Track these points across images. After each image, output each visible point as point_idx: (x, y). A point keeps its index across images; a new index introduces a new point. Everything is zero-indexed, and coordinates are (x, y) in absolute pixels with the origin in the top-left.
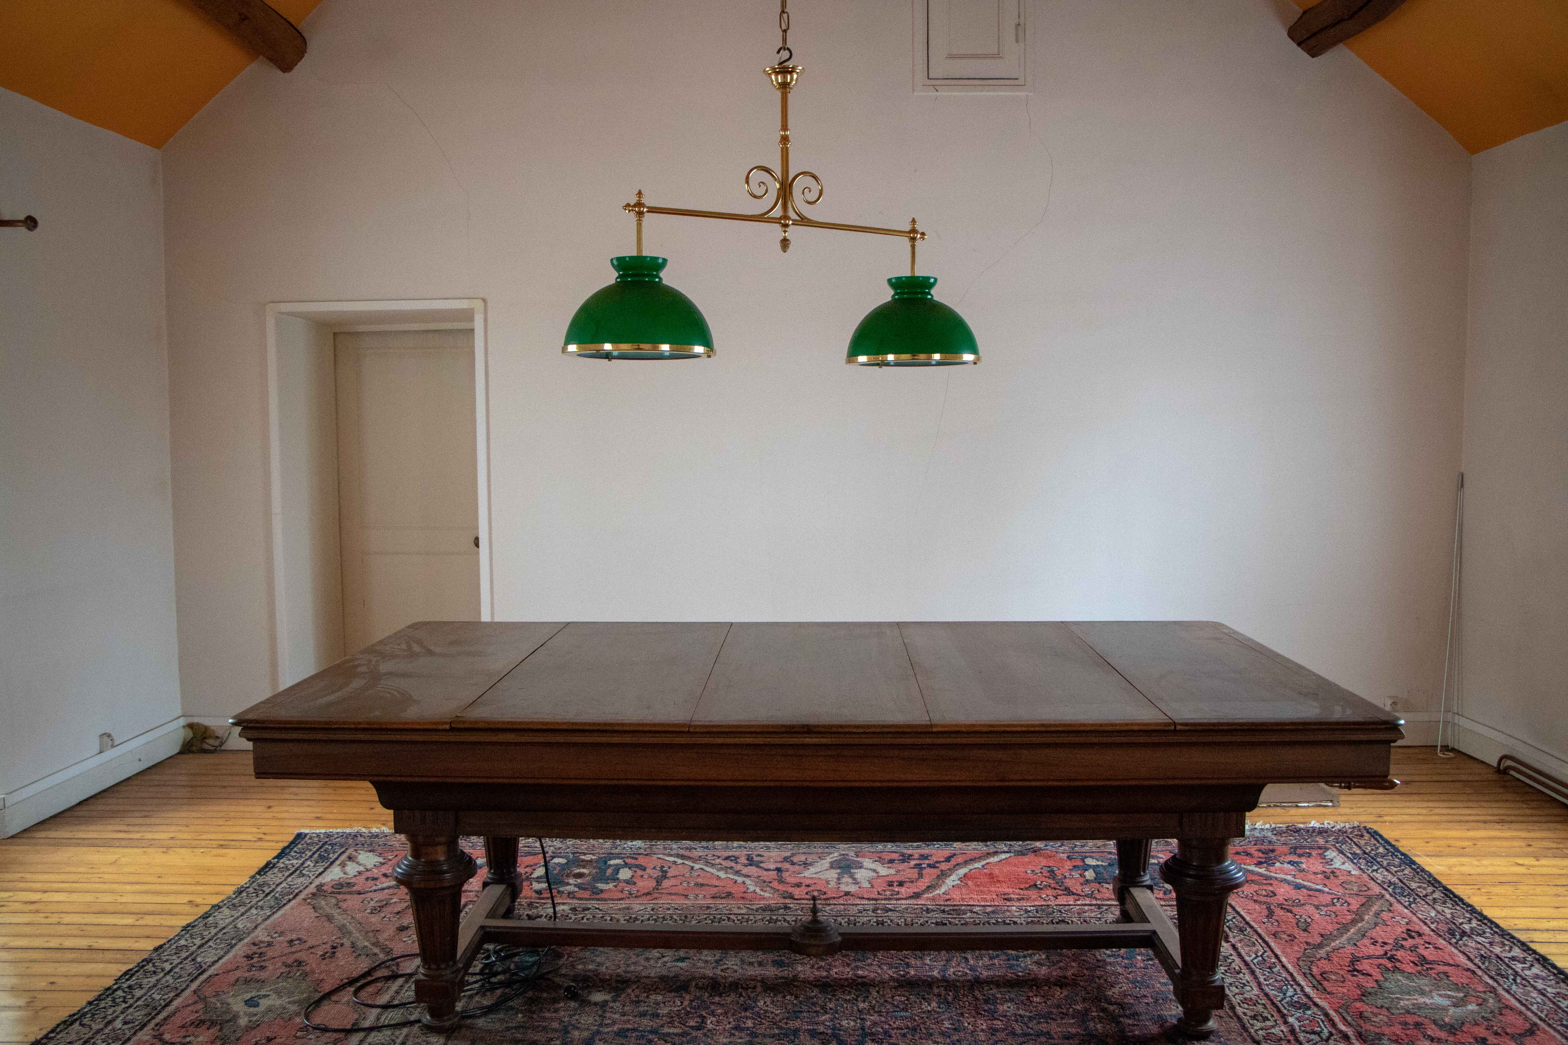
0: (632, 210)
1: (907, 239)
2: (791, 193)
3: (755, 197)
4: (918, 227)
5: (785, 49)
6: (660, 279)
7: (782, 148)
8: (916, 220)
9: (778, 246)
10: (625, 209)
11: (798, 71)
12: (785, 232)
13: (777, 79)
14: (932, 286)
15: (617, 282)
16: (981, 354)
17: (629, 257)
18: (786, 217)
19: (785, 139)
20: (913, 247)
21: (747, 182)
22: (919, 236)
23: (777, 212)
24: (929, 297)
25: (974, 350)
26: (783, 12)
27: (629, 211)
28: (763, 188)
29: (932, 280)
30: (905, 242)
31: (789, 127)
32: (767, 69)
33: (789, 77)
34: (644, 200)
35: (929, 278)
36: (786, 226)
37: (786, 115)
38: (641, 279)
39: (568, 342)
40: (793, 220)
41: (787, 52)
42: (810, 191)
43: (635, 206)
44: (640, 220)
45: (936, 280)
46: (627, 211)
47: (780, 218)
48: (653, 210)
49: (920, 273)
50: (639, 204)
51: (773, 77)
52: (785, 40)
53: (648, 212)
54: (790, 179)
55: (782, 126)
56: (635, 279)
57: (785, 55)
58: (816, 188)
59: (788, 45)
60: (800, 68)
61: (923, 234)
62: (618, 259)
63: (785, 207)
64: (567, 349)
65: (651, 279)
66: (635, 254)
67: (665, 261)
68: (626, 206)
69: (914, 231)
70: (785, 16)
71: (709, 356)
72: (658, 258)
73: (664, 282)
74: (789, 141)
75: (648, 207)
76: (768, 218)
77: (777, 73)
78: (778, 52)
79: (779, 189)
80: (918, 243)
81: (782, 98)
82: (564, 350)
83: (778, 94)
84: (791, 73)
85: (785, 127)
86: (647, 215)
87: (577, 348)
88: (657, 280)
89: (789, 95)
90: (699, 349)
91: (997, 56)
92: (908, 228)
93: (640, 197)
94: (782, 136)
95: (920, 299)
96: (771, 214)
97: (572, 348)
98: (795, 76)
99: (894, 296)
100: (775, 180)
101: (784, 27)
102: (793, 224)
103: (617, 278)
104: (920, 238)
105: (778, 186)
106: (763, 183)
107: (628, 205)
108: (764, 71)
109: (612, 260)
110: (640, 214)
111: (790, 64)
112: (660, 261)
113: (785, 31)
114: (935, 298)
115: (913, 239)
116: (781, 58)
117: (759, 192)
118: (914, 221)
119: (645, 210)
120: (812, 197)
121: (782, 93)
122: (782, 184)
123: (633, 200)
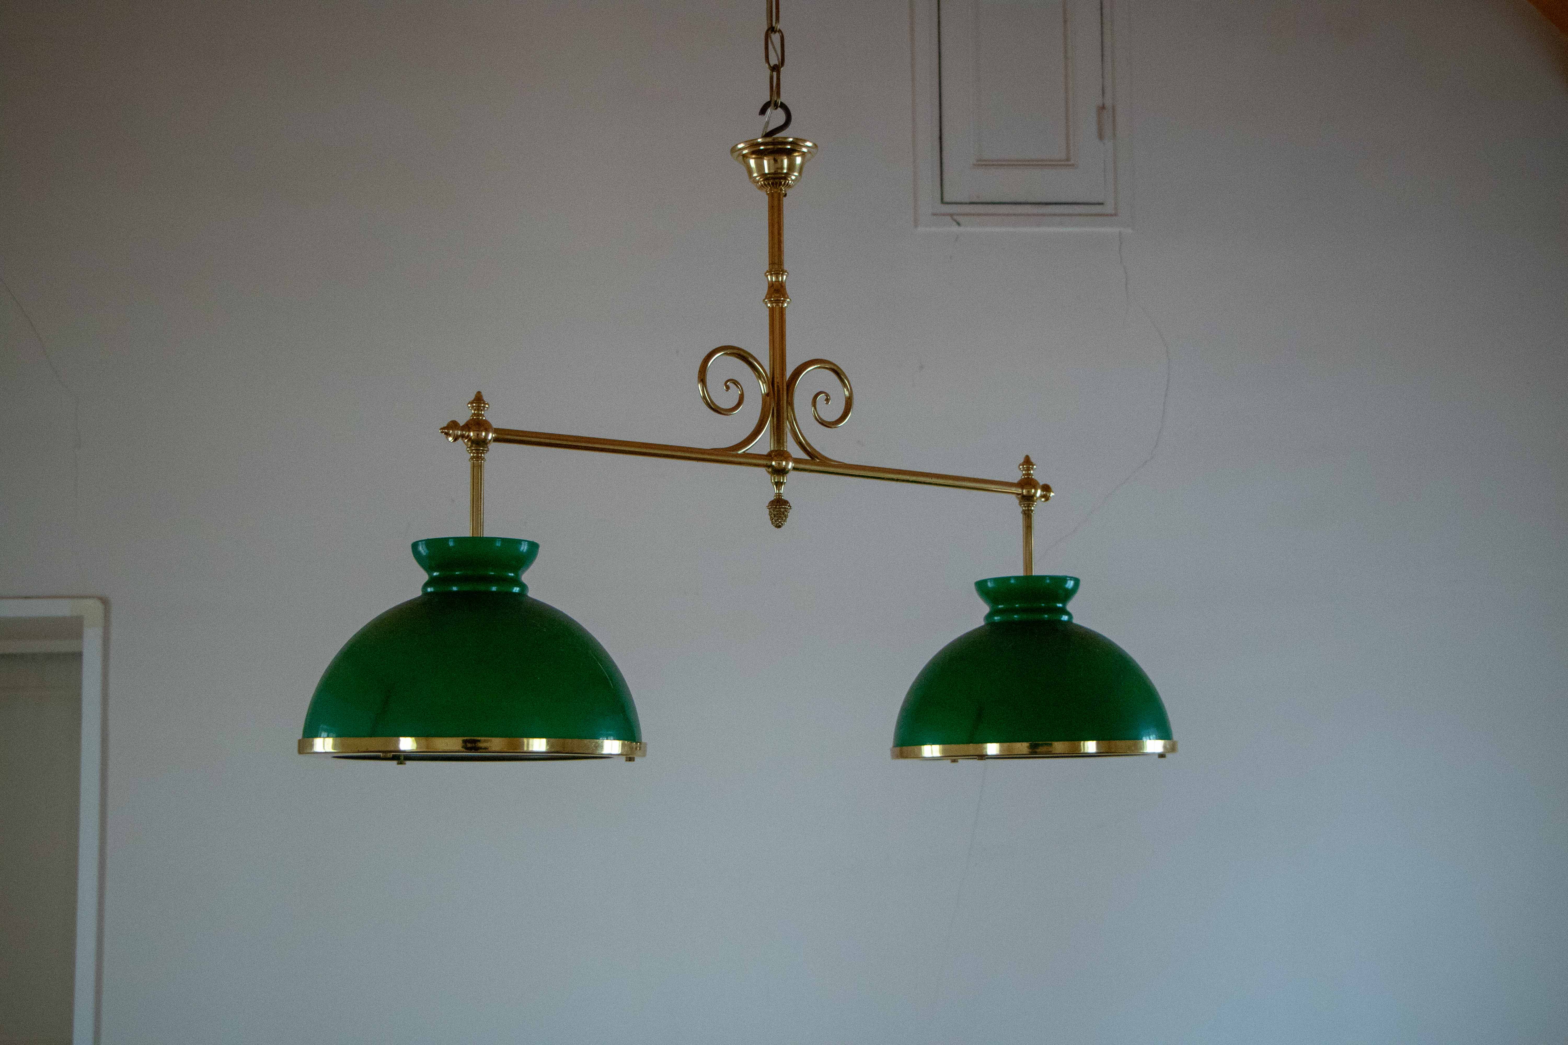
0: (463, 436)
1: (1014, 501)
2: (790, 403)
3: (716, 410)
4: (1037, 474)
5: (776, 106)
6: (523, 587)
7: (772, 310)
8: (1033, 460)
9: (765, 514)
10: (447, 434)
11: (805, 150)
12: (778, 484)
13: (760, 167)
14: (1068, 595)
15: (426, 594)
16: (1175, 737)
17: (456, 539)
18: (780, 453)
19: (777, 292)
20: (1028, 515)
21: (702, 380)
22: (1039, 493)
23: (763, 443)
24: (1065, 618)
25: (1164, 733)
26: (772, 29)
27: (455, 439)
28: (735, 392)
29: (1070, 584)
30: (1011, 504)
31: (786, 267)
32: (741, 146)
33: (786, 162)
34: (488, 415)
35: (1064, 579)
36: (782, 472)
37: (780, 242)
38: (482, 587)
39: (311, 731)
40: (796, 461)
41: (780, 112)
42: (827, 400)
43: (467, 427)
44: (478, 458)
45: (1077, 581)
46: (450, 439)
47: (770, 456)
48: (506, 437)
49: (1041, 569)
50: (478, 423)
51: (752, 162)
52: (775, 88)
53: (496, 440)
54: (788, 374)
55: (772, 263)
56: (466, 588)
57: (776, 117)
58: (839, 394)
59: (784, 98)
60: (809, 144)
61: (1046, 488)
62: (429, 543)
63: (778, 433)
64: (312, 746)
65: (504, 589)
66: (469, 534)
67: (534, 547)
68: (448, 427)
69: (1028, 482)
70: (776, 38)
71: (631, 759)
72: (519, 542)
73: (531, 594)
74: (785, 295)
75: (496, 431)
76: (745, 455)
77: (760, 155)
78: (763, 111)
79: (767, 395)
80: (1038, 507)
81: (771, 207)
82: (304, 746)
83: (762, 198)
84: (789, 153)
85: (776, 265)
86: (493, 446)
87: (334, 746)
88: (516, 590)
89: (785, 201)
90: (612, 746)
91: (1066, 163)
92: (1017, 475)
93: (478, 408)
94: (771, 285)
95: (1049, 622)
96: (749, 448)
97: (324, 744)
98: (799, 160)
99: (989, 616)
100: (760, 376)
101: (774, 61)
102: (794, 469)
103: (427, 585)
104: (1042, 496)
105: (764, 388)
106: (735, 383)
107: (454, 425)
108: (734, 150)
109: (415, 546)
110: (479, 445)
111: (789, 135)
112: (524, 548)
113: (776, 69)
114: (1075, 621)
115: (1027, 500)
116: (768, 123)
117: (726, 400)
118: (1028, 462)
119: (490, 436)
120: (831, 412)
121: (771, 196)
122: (771, 383)
123: (464, 416)
